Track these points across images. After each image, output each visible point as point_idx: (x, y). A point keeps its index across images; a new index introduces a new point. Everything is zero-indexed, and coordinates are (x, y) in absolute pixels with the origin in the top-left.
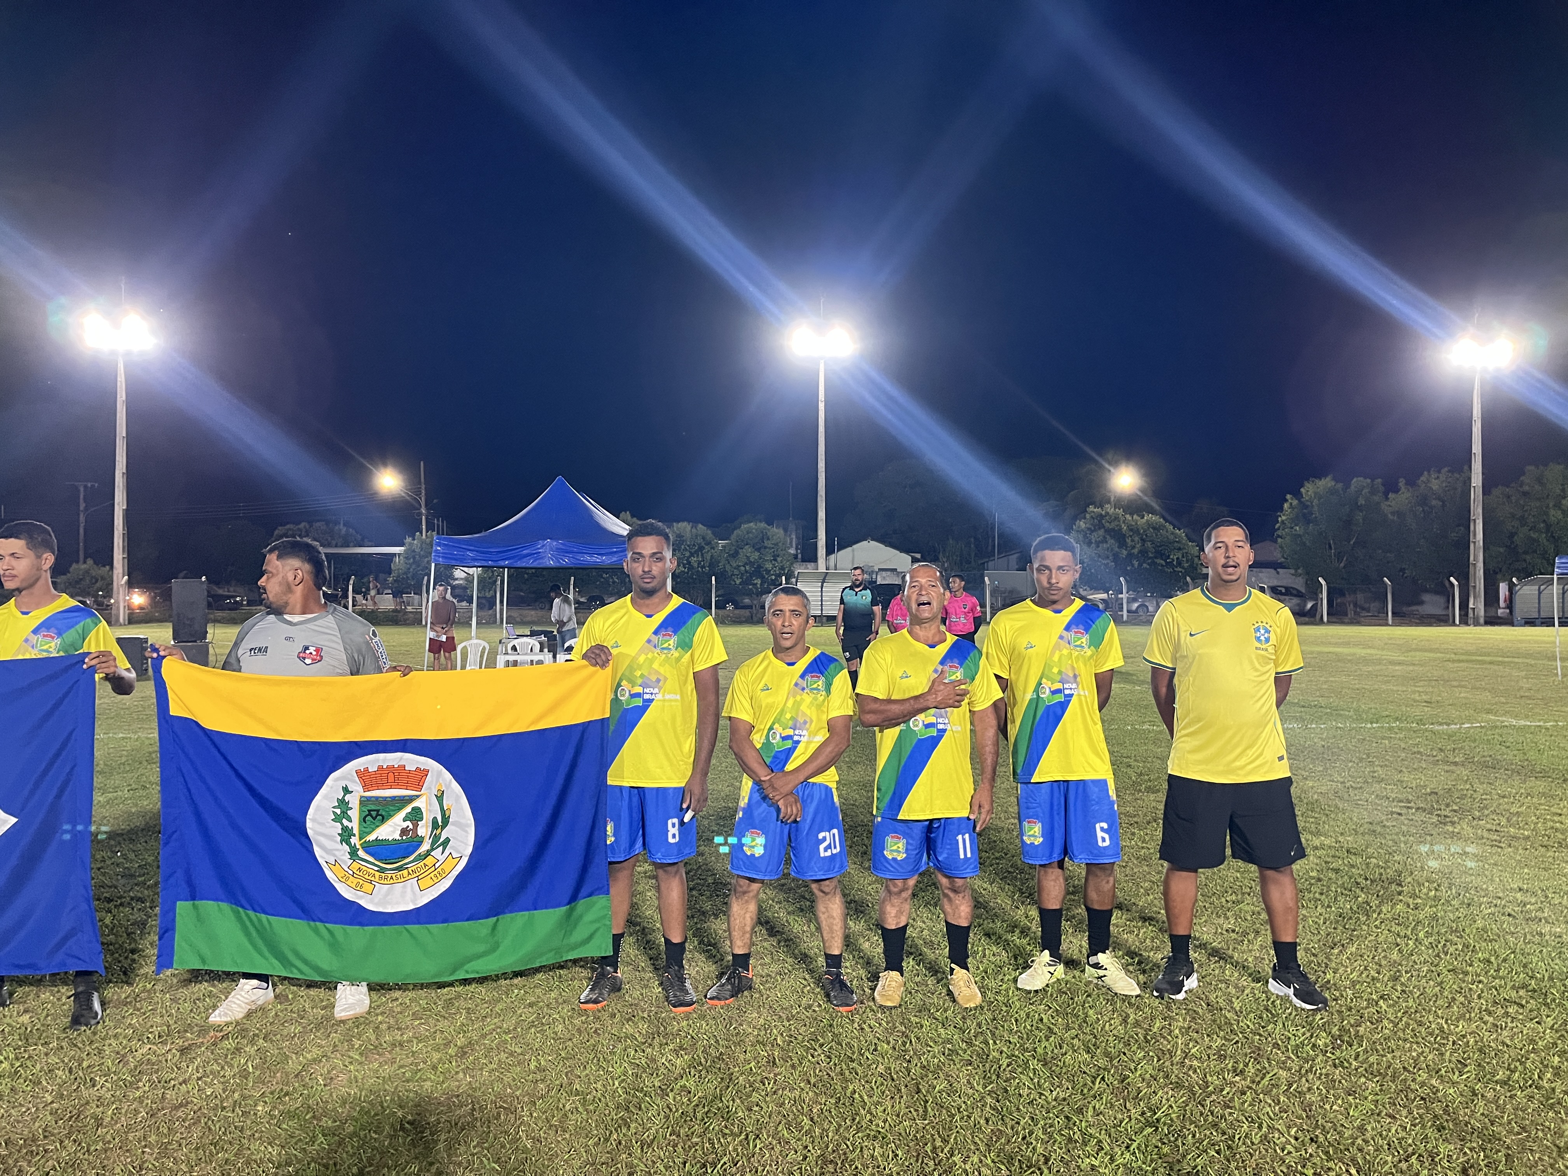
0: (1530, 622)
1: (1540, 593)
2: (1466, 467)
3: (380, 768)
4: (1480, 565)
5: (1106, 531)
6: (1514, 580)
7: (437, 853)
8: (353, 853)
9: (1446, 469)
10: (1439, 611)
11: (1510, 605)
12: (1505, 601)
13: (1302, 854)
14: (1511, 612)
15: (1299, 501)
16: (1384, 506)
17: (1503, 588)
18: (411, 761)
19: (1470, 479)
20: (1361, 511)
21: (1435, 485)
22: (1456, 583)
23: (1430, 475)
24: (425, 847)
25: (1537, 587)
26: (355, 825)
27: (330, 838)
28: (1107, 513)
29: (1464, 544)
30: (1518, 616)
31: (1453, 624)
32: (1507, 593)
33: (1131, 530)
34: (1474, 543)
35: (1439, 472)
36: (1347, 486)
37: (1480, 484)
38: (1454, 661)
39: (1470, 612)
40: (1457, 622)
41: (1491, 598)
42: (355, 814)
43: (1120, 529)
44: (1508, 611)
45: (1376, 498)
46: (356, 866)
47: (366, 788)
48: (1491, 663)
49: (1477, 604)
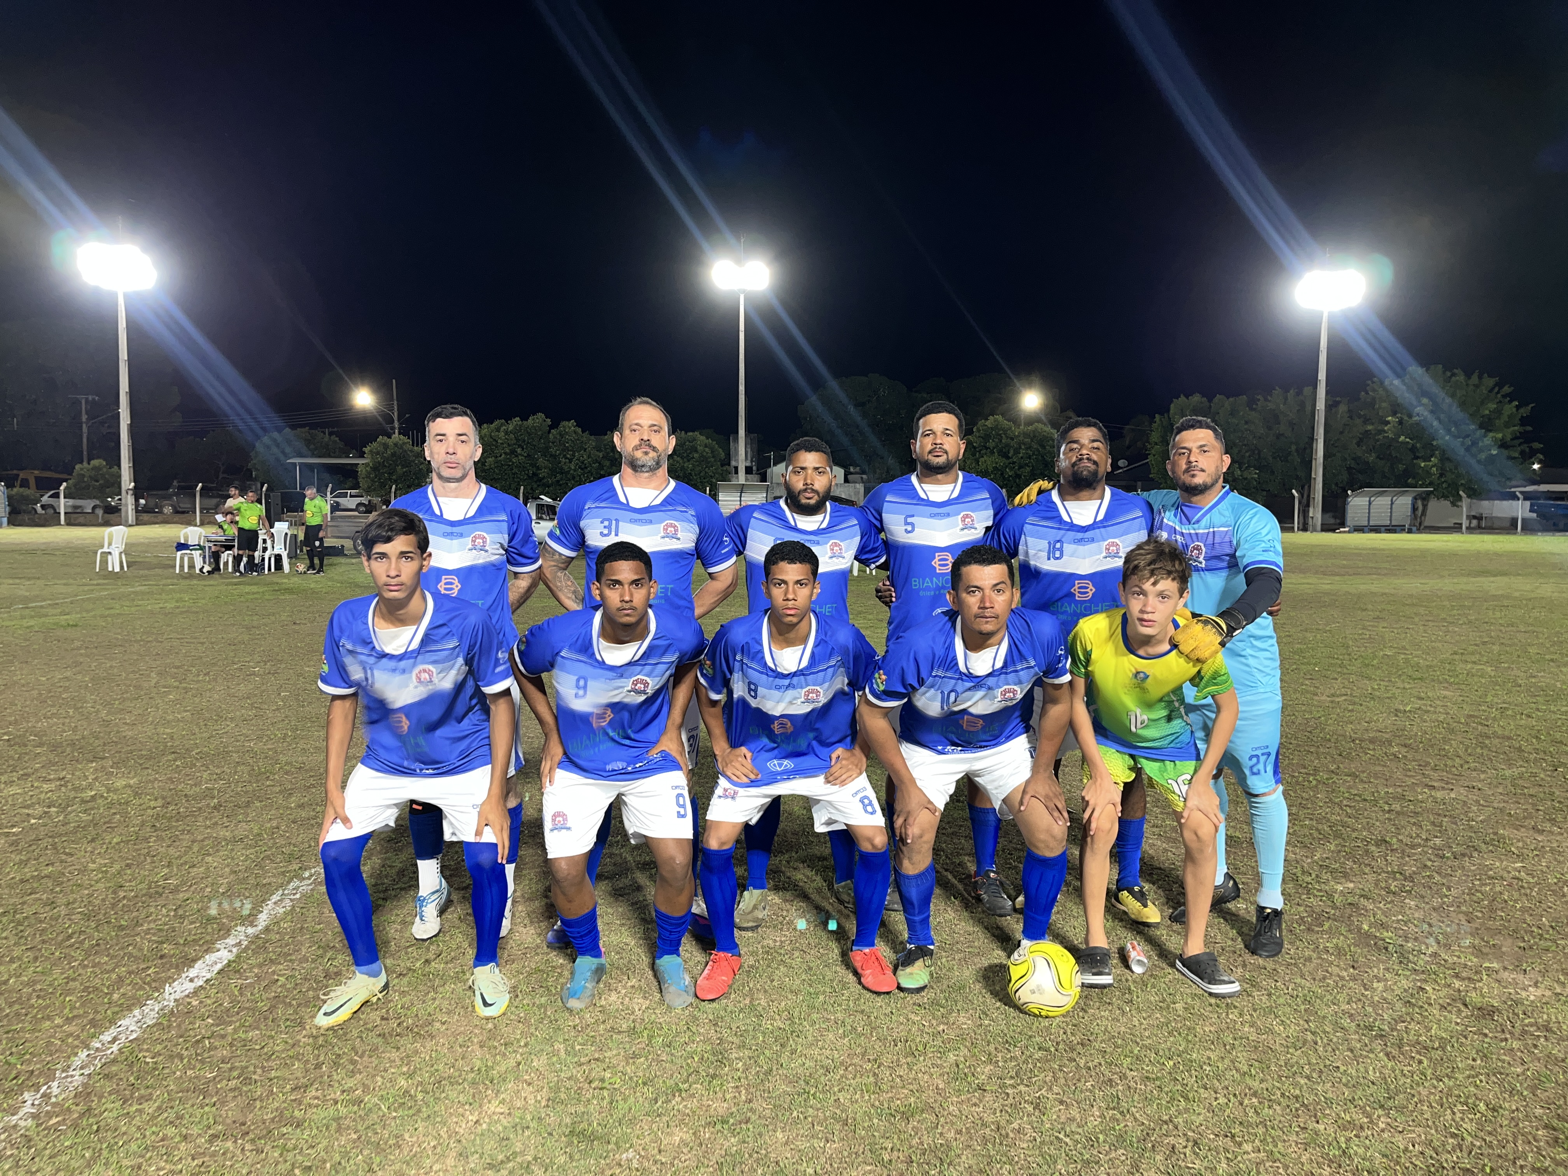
0: (1359, 529)
4: (1320, 479)
15: (1168, 419)
19: (1315, 401)
22: (1297, 495)
25: (1367, 499)
31: (1293, 531)
34: (1316, 461)
36: (1211, 404)
37: (1323, 408)
39: (1308, 520)
40: (1296, 528)
49: (1316, 513)
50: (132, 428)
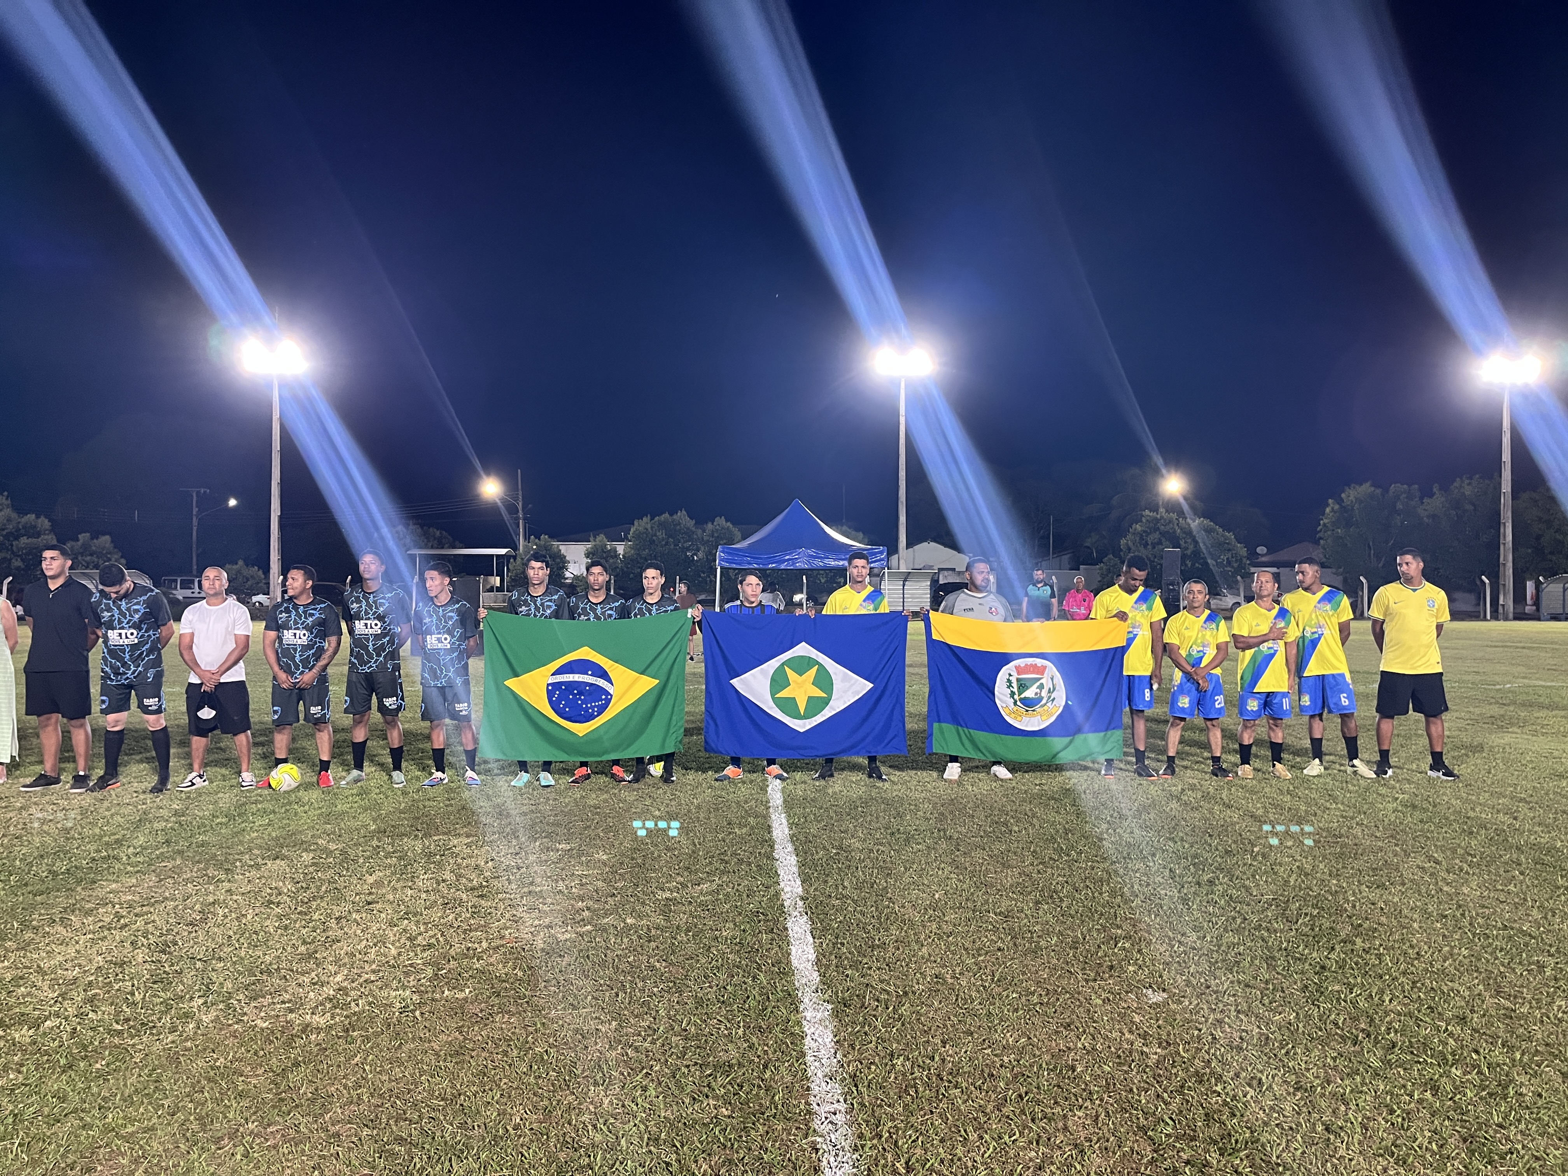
0: (1555, 618)
1: (1564, 590)
2: (1496, 474)
3: (1026, 665)
4: (1510, 565)
5: (1160, 533)
6: (1541, 578)
7: (1049, 704)
8: (1015, 703)
9: (1477, 476)
10: (1469, 608)
11: (1537, 602)
12: (1532, 598)
13: (1447, 709)
14: (1538, 610)
15: (1340, 505)
16: (1420, 511)
17: (1530, 586)
18: (1039, 662)
19: (1500, 484)
20: (1399, 515)
21: (1468, 491)
22: (1487, 581)
23: (1462, 482)
24: (1044, 701)
25: (1562, 585)
26: (1015, 690)
27: (1006, 696)
28: (1162, 517)
29: (1495, 545)
30: (1544, 611)
31: (1485, 619)
32: (1534, 591)
33: (1184, 533)
34: (1504, 544)
35: (1471, 478)
36: (1387, 491)
37: (1510, 490)
38: (1491, 646)
39: (1500, 608)
40: (1488, 617)
41: (1519, 596)
42: (1015, 685)
43: (1175, 532)
44: (1534, 608)
45: (1413, 503)
46: (1015, 709)
47: (1019, 674)
48: (1524, 648)
49: (1507, 600)
50: (281, 518)
